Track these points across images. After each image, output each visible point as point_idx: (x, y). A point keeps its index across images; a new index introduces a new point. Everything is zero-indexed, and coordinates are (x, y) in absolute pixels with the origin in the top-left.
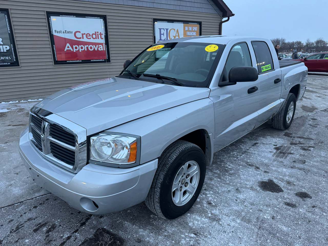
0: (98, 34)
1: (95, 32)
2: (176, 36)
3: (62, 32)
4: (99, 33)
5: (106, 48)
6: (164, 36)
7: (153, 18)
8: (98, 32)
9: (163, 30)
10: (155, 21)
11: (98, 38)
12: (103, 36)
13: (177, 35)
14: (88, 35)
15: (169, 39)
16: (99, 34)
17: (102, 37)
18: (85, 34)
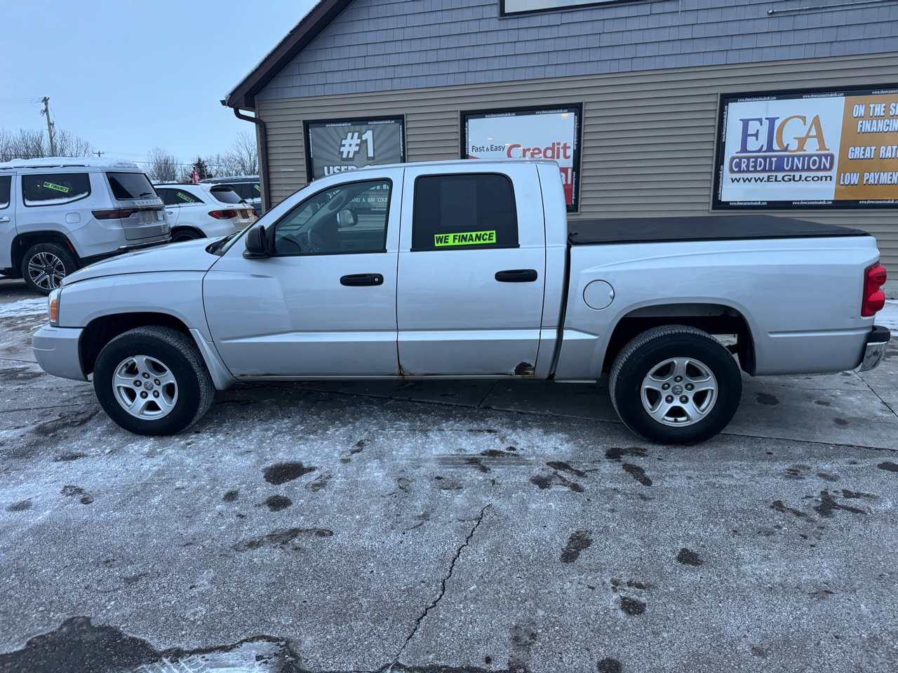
0: (558, 148)
1: (554, 144)
2: (808, 136)
3: (485, 149)
4: (562, 145)
5: (574, 179)
6: (757, 140)
7: (721, 94)
8: (559, 144)
9: (758, 122)
10: (730, 99)
11: (558, 157)
12: (570, 152)
13: (813, 132)
14: (537, 151)
15: (776, 147)
16: (562, 148)
17: (568, 155)
18: (529, 150)
